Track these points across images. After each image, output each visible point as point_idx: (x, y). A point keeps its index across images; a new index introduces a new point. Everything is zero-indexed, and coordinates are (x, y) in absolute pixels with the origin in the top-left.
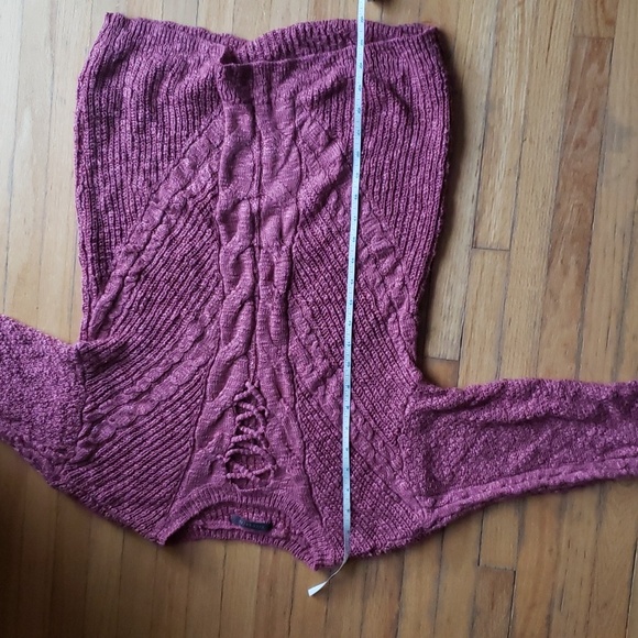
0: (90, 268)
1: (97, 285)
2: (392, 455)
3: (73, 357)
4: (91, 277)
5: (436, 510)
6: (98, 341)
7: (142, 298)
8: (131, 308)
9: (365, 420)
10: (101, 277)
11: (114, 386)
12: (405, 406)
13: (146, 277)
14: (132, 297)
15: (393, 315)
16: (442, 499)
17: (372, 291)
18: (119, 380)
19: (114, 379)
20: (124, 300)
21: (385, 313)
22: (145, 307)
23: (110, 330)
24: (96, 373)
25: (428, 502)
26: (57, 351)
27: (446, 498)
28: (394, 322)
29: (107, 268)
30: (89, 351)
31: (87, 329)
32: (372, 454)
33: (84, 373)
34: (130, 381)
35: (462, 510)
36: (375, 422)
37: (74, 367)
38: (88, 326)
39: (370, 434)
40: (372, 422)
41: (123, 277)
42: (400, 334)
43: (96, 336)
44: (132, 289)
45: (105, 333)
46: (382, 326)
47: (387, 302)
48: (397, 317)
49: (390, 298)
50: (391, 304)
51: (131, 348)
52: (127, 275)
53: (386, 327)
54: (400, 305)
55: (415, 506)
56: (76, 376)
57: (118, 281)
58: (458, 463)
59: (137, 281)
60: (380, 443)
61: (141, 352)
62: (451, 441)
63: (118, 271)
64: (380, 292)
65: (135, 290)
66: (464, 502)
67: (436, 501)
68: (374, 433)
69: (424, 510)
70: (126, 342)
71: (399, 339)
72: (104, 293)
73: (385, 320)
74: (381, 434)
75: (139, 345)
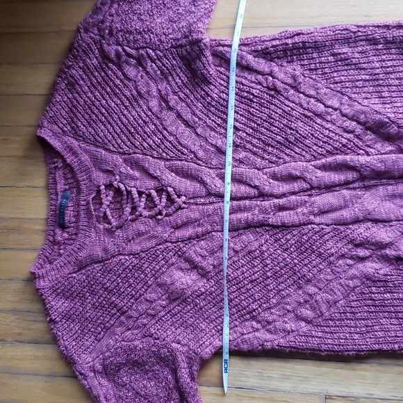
0: (277, 42)
1: (262, 50)
2: (136, 332)
3: (195, 36)
4: (269, 44)
5: (92, 374)
6: (211, 58)
7: (253, 94)
8: (243, 85)
9: (164, 307)
10: (269, 53)
11: (172, 75)
12: (179, 343)
13: (272, 96)
14: (253, 85)
15: (259, 326)
16: (102, 377)
17: (278, 304)
18: (178, 80)
19: (178, 75)
20: (249, 77)
21: (260, 319)
22: (245, 98)
23: (221, 66)
24: (182, 58)
25: (99, 367)
26: (199, 20)
27: (104, 382)
28: (253, 327)
29: (279, 58)
30: (201, 50)
31: (220, 45)
32: (135, 314)
33: (181, 46)
34: (177, 90)
35: (95, 397)
36: (164, 316)
37: (186, 37)
38: (223, 46)
39: (152, 312)
40: (163, 313)
41: (271, 74)
42: (243, 334)
43: (215, 54)
44: (260, 83)
45: (218, 62)
46: (248, 316)
47: (270, 319)
48: (257, 330)
49: (275, 321)
50: (269, 323)
51: (206, 89)
52: (273, 78)
53: (247, 320)
54: (269, 331)
55: (94, 355)
56: (178, 40)
57: (267, 70)
58: (134, 390)
59: (268, 87)
60: (145, 321)
61: (204, 98)
62: (152, 383)
63: (276, 69)
64: (279, 310)
65: (259, 87)
66: (102, 398)
67: (100, 373)
68: (153, 316)
69: (91, 363)
70: (211, 83)
71: (239, 335)
72: (255, 57)
73: (253, 318)
74: (153, 322)
75: (208, 95)
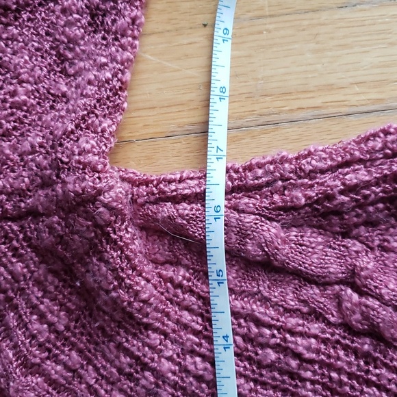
0: (363, 175)
1: (311, 203)
4: (333, 182)
6: (137, 245)
7: (298, 356)
8: (259, 323)
10: (338, 212)
11: (15, 308)
13: (367, 357)
14: (292, 322)
18: (36, 326)
19: (34, 308)
20: (275, 294)
22: (271, 367)
23: (176, 263)
24: (44, 254)
26: (83, 124)
29: (371, 224)
31: (163, 198)
33: (33, 213)
34: (37, 355)
37: (46, 184)
38: (177, 199)
41: (353, 280)
43: (151, 229)
44: (317, 315)
45: (163, 252)
51: (134, 345)
52: (361, 294)
56: (22, 194)
57: (335, 269)
59: (347, 327)
61: (129, 376)
63: (367, 262)
65: (315, 328)
70: (148, 327)
72: (286, 227)
75: (145, 367)
